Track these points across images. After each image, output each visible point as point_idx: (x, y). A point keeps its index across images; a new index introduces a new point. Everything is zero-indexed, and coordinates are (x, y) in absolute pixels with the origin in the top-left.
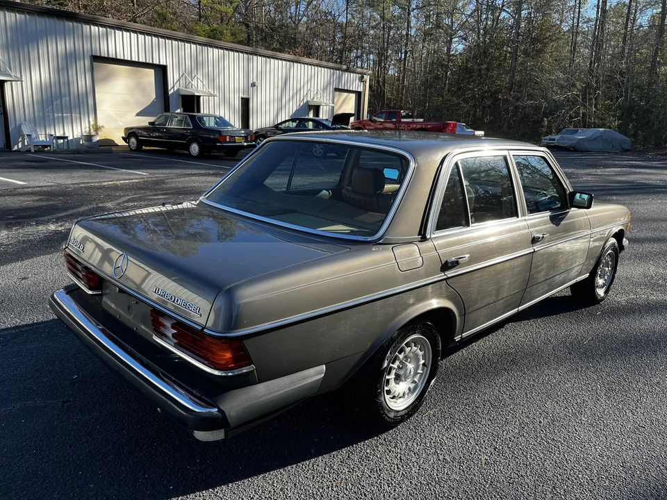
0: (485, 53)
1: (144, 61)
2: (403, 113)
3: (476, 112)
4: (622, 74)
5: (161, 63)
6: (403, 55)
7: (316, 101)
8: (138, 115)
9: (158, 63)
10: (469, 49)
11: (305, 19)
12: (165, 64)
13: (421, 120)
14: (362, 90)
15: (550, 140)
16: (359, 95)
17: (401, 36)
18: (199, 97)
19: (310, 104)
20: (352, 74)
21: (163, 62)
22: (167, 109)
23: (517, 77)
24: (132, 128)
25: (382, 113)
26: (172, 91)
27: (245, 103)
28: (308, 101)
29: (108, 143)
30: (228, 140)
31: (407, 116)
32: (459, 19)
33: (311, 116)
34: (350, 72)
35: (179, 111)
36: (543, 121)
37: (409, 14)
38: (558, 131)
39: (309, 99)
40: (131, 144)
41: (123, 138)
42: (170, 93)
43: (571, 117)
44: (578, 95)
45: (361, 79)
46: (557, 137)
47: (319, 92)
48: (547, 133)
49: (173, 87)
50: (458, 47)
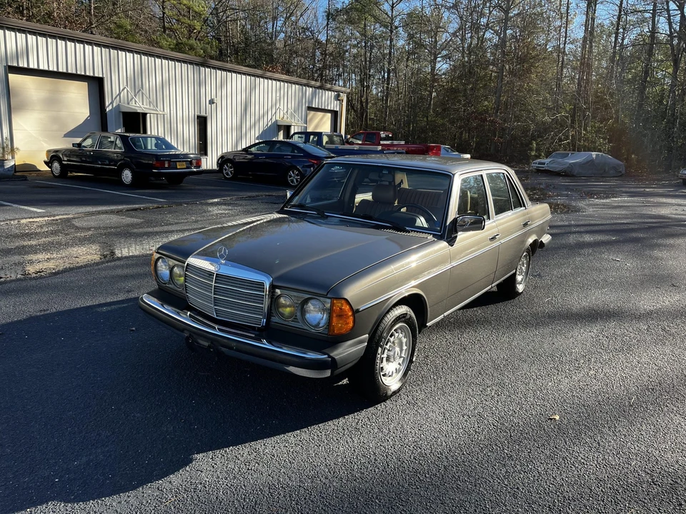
0: (470, 73)
1: (74, 72)
2: (383, 134)
3: (461, 133)
4: (611, 95)
5: (96, 75)
6: (386, 74)
7: (286, 121)
8: (66, 136)
9: (92, 74)
10: (454, 68)
11: (282, 35)
12: (101, 76)
13: (403, 143)
14: (338, 110)
15: (540, 163)
16: (335, 115)
17: (384, 55)
18: (144, 115)
19: (280, 123)
20: (327, 92)
21: (98, 74)
22: (104, 127)
23: (504, 99)
24: (56, 151)
25: (359, 134)
26: (110, 107)
27: (202, 122)
28: (277, 121)
29: (29, 169)
30: (166, 166)
31: (387, 138)
32: (443, 37)
33: (281, 137)
34: (324, 89)
35: (119, 131)
36: (532, 144)
37: (391, 32)
38: (548, 155)
39: (278, 118)
40: (54, 169)
41: (45, 162)
42: (107, 110)
43: (560, 140)
44: (567, 117)
45: (337, 98)
46: (547, 161)
47: (289, 111)
48: (538, 157)
49: (112, 103)
50: (443, 66)
